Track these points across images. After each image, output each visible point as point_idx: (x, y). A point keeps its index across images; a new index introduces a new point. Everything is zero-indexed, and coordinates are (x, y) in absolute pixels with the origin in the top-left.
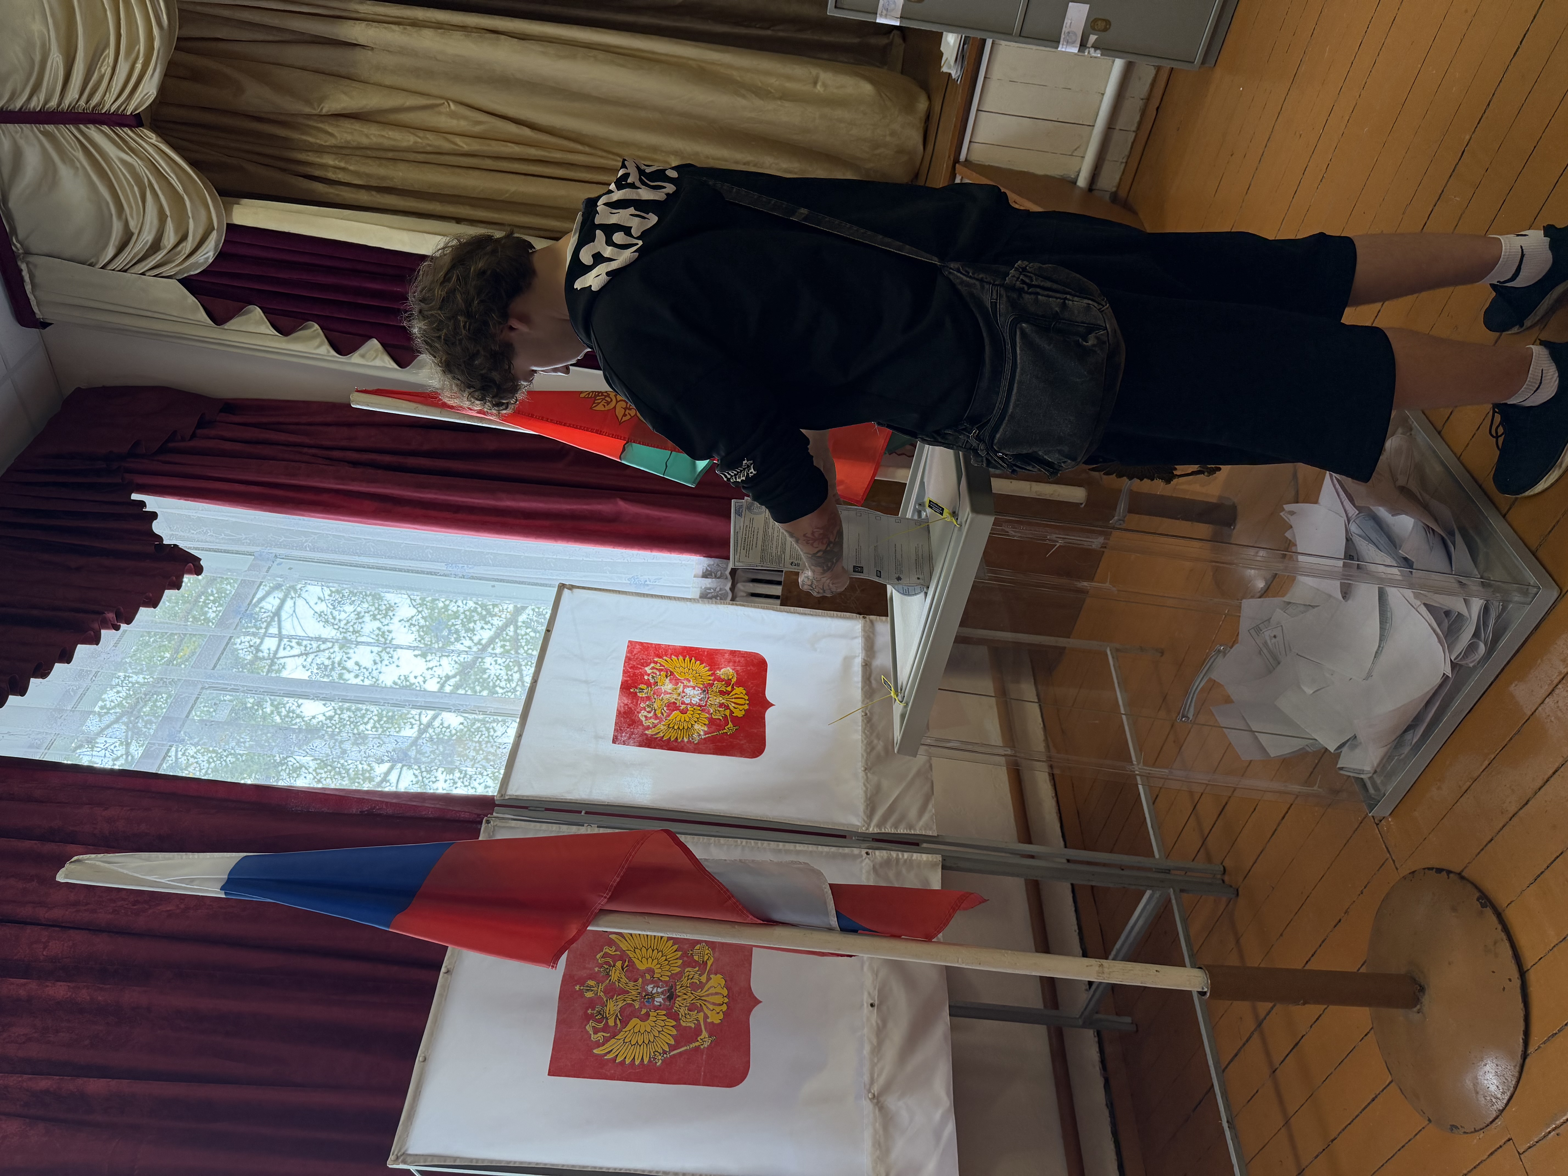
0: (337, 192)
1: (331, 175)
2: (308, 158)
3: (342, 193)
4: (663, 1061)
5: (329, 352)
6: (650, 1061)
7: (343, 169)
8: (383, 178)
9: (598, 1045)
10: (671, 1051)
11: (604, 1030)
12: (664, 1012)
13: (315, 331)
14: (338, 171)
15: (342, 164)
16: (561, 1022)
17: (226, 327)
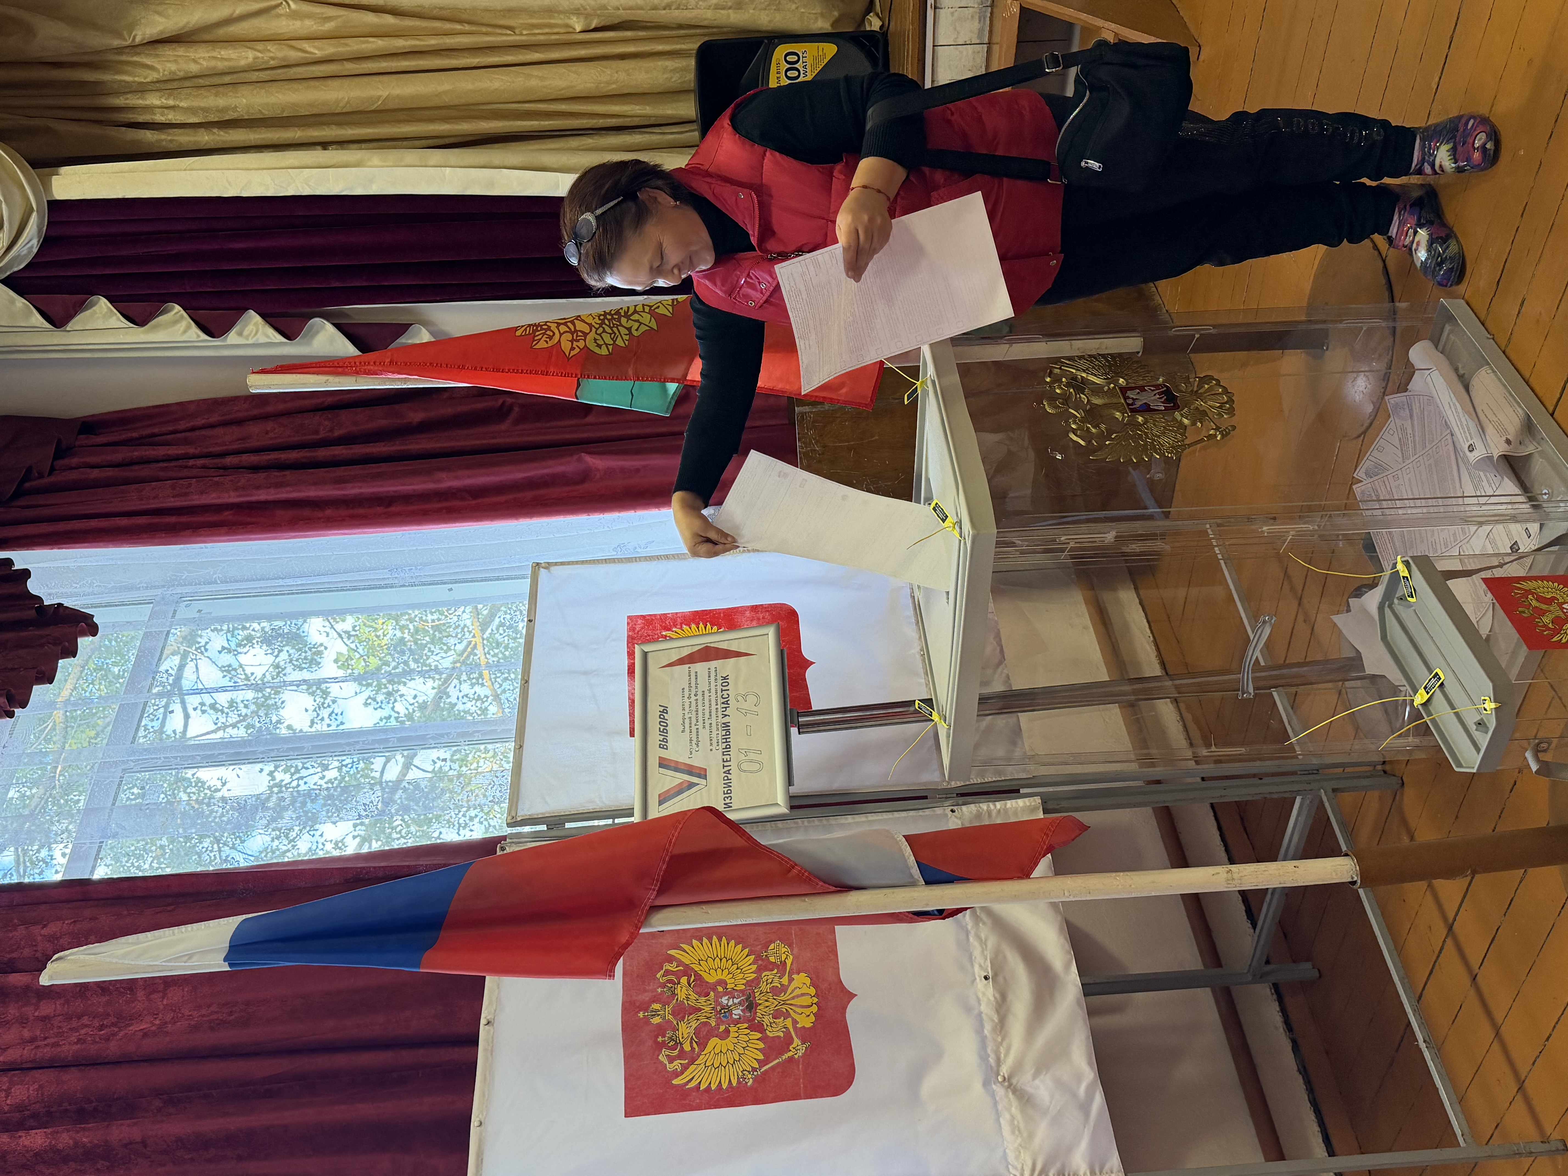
0: (169, 138)
1: (159, 118)
2: (127, 102)
3: (175, 138)
4: (755, 1080)
5: (198, 336)
6: (739, 1082)
7: (172, 108)
8: (224, 110)
9: (677, 1074)
10: (761, 1067)
11: (679, 1057)
12: (746, 1025)
13: (177, 313)
14: (166, 111)
15: (171, 102)
16: (630, 1058)
17: (68, 329)
